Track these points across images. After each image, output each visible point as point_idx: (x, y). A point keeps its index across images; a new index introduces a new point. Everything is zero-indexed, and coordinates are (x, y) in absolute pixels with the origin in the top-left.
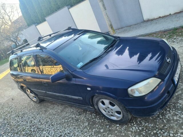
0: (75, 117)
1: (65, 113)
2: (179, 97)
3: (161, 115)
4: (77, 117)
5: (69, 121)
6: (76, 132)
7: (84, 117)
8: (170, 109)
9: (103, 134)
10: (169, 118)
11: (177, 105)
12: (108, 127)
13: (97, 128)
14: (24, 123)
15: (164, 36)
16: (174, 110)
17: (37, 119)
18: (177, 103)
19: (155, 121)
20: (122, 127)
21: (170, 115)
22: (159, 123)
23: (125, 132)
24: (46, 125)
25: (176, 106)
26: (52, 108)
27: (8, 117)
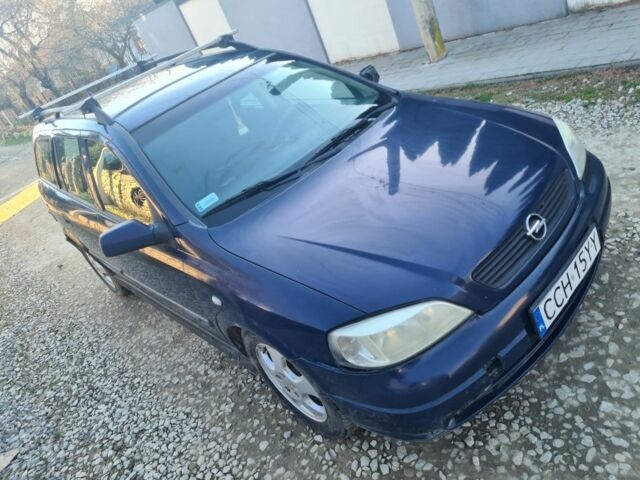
0: (206, 373)
1: (182, 350)
2: (567, 373)
3: (475, 431)
4: (211, 373)
5: (183, 381)
6: (188, 428)
7: (231, 378)
8: (516, 417)
9: (264, 459)
10: (495, 453)
11: (546, 403)
12: (287, 435)
13: (253, 433)
14: (62, 361)
15: (620, 88)
16: (526, 424)
17: (100, 355)
18: (549, 395)
19: (444, 451)
20: (328, 450)
21: (507, 440)
22: (454, 463)
23: (332, 470)
24: (115, 381)
25: (543, 407)
26: (153, 322)
27: (30, 328)
